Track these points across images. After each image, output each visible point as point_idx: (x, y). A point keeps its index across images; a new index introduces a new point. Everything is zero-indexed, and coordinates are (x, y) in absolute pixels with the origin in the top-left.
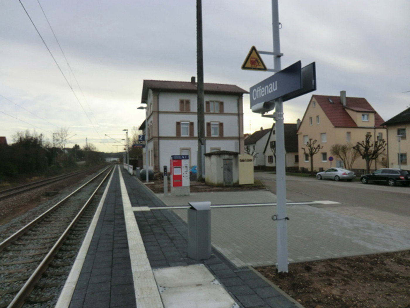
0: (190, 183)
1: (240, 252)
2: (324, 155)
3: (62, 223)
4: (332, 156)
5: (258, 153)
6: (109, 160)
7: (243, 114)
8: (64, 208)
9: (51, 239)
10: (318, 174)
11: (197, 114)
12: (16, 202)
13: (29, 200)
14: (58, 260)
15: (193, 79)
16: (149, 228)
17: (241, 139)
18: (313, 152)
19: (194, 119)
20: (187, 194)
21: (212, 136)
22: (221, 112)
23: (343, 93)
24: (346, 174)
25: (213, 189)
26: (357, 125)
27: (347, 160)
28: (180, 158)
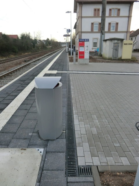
6: (63, 45)
17: (128, 33)
20: (87, 63)
21: (111, 31)
22: (118, 16)
28: (83, 40)
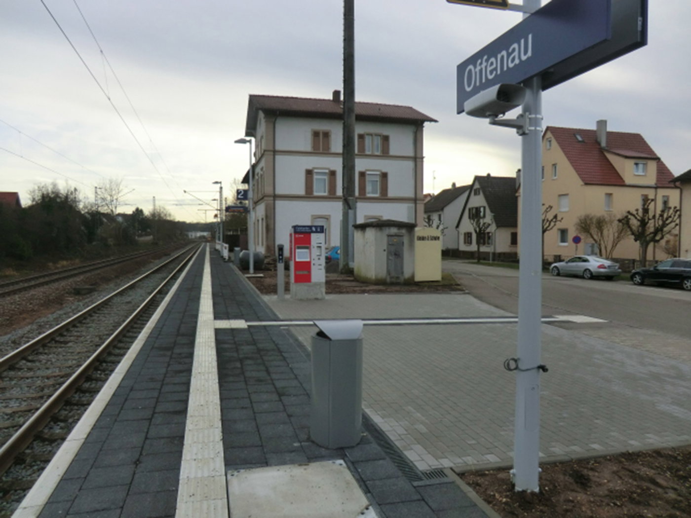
0: (326, 277)
1: (423, 429)
2: (563, 233)
3: (87, 345)
4: (579, 235)
5: (447, 228)
6: (193, 235)
7: (422, 158)
8: (98, 317)
9: (58, 378)
10: (553, 265)
11: (341, 156)
12: (18, 304)
13: (42, 302)
14: (58, 425)
15: (336, 94)
16: (238, 365)
17: (418, 202)
18: (545, 227)
19: (337, 164)
20: (319, 296)
21: (369, 195)
22: (385, 154)
23: (602, 123)
24: (605, 268)
25: (367, 288)
26: (624, 181)
27: (604, 242)
28: (307, 230)
